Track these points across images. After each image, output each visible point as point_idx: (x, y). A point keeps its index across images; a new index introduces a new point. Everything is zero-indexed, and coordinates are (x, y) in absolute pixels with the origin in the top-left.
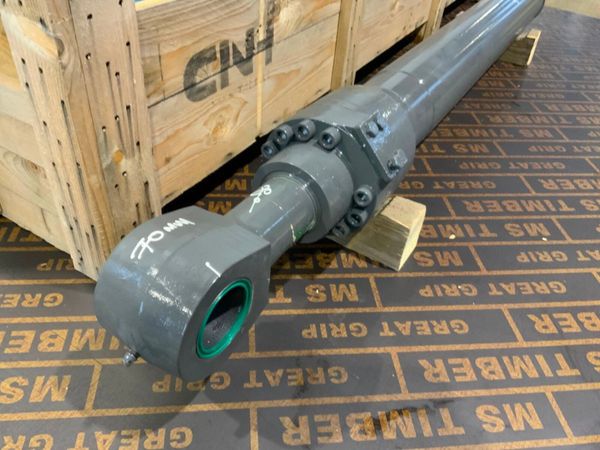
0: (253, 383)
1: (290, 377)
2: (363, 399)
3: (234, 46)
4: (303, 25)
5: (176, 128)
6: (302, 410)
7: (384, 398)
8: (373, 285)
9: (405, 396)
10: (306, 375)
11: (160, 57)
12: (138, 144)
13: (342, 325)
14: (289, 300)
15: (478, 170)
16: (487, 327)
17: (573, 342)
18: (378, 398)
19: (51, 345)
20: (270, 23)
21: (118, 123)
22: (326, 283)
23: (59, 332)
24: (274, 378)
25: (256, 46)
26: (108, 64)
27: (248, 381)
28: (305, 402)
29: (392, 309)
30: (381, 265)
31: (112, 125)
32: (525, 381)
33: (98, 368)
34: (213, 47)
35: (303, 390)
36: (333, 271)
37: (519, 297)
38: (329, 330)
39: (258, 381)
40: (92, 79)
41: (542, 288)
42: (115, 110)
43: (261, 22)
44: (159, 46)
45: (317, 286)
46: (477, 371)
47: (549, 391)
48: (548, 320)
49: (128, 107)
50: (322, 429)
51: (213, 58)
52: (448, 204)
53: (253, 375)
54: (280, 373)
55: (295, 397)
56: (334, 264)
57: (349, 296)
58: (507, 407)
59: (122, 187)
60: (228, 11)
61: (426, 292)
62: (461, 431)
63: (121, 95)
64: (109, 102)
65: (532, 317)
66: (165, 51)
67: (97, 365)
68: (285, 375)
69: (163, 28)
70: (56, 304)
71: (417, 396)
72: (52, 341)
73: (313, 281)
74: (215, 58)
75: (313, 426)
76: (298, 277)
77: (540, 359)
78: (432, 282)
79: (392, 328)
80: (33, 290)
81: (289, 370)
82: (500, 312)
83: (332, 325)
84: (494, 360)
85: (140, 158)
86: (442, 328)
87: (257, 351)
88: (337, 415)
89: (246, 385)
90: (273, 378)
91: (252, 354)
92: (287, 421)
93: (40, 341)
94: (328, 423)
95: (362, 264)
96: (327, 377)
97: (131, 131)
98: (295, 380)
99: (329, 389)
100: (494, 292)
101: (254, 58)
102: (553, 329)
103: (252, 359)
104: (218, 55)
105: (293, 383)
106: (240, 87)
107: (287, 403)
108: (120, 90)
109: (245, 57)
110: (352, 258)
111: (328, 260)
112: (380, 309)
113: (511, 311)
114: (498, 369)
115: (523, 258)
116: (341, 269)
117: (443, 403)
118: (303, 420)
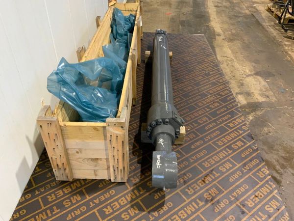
2: (198, 178)
6: (188, 186)
7: (201, 175)
8: (181, 151)
9: (205, 173)
10: (183, 179)
13: (182, 164)
16: (210, 149)
17: (228, 144)
18: (200, 176)
19: (123, 202)
23: (122, 199)
28: (188, 184)
29: (189, 155)
30: (179, 145)
32: (224, 158)
35: (185, 182)
37: (212, 139)
41: (215, 134)
46: (214, 160)
47: (229, 158)
48: (220, 142)
50: (195, 188)
55: (185, 185)
58: (224, 165)
61: (193, 147)
62: (219, 174)
65: (217, 142)
67: (138, 201)
68: (179, 181)
70: (114, 193)
71: (207, 172)
75: (192, 188)
77: (224, 151)
78: (192, 143)
79: (192, 159)
82: (210, 144)
84: (216, 156)
86: (202, 154)
88: (195, 184)
92: (187, 190)
93: (120, 203)
94: (195, 186)
96: (188, 177)
99: (190, 179)
100: (206, 140)
102: (222, 143)
105: (182, 182)
107: (184, 187)
112: (187, 156)
113: (212, 143)
114: (217, 158)
115: (207, 128)
117: (212, 170)
118: (190, 188)
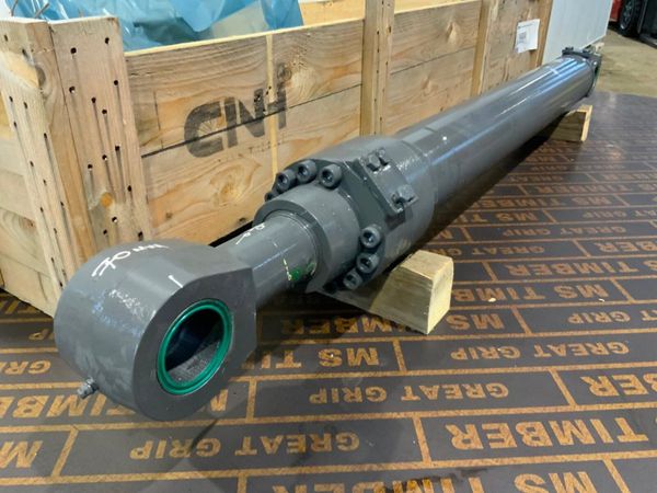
0: (247, 449)
1: (290, 444)
2: (375, 467)
3: (241, 104)
4: (320, 93)
5: (178, 182)
6: (301, 479)
7: (403, 466)
8: (397, 348)
9: (427, 464)
10: (309, 442)
11: (156, 106)
12: (130, 189)
13: (358, 389)
14: (299, 365)
15: (524, 237)
16: (533, 390)
17: (638, 405)
18: (393, 467)
19: (28, 411)
20: (281, 86)
21: (106, 163)
22: (343, 347)
23: (39, 398)
24: (272, 444)
25: (266, 108)
26: (94, 100)
27: (241, 448)
28: (305, 470)
29: (418, 373)
30: (408, 329)
31: (99, 164)
32: (578, 447)
33: (74, 433)
34: (217, 103)
35: (304, 458)
36: (353, 336)
37: (571, 358)
38: (342, 395)
39: (252, 448)
40: (77, 113)
41: (599, 349)
42: (103, 148)
43: (271, 83)
44: (155, 94)
45: (332, 350)
46: (518, 437)
47: (608, 458)
48: (606, 382)
49: (117, 148)
51: (217, 114)
52: (489, 269)
53: (247, 442)
54: (279, 439)
55: (293, 465)
56: (354, 329)
57: (368, 360)
58: (554, 477)
59: (112, 233)
60: (231, 68)
61: (459, 355)
63: (108, 133)
64: (96, 139)
65: (587, 380)
66: (161, 100)
67: (73, 431)
68: (285, 441)
69: (160, 76)
70: (42, 371)
71: (441, 464)
72: (30, 407)
73: (328, 346)
74: (220, 115)
76: (312, 342)
77: (597, 424)
78: (466, 345)
79: (416, 392)
80: (19, 359)
81: (289, 437)
82: (548, 374)
83: (345, 390)
84: (538, 425)
85: (132, 204)
86: (476, 392)
87: (255, 416)
88: (342, 485)
89: (238, 452)
90: (270, 446)
91: (250, 419)
92: (281, 491)
93: (17, 407)
95: (387, 328)
96: (334, 443)
97: (121, 174)
98: (296, 447)
99: (336, 457)
100: (541, 354)
101: (265, 120)
102: (612, 392)
103: (249, 425)
104: (223, 112)
105: (292, 451)
106: (251, 148)
107: (283, 471)
108: (108, 129)
109: (254, 117)
110: (375, 323)
111: (346, 325)
112: (403, 372)
113: (560, 373)
114: (543, 434)
115: (576, 319)
116: (361, 333)
117: (474, 472)
118: (300, 489)
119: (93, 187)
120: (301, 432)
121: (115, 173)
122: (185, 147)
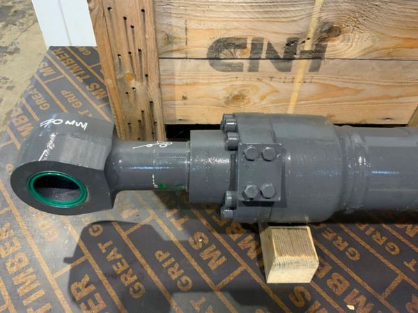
0: (103, 247)
1: (119, 264)
3: (269, 44)
5: (196, 81)
6: (99, 284)
8: (237, 272)
10: (126, 272)
11: (186, 29)
12: (147, 76)
13: (182, 271)
14: (180, 229)
20: (322, 39)
21: (131, 57)
22: (213, 240)
24: (114, 255)
25: (298, 52)
26: (125, 18)
27: (103, 244)
28: (105, 282)
31: (125, 57)
34: (245, 39)
35: (113, 276)
36: (229, 241)
38: (172, 265)
39: (106, 249)
42: (129, 48)
43: (311, 35)
44: (186, 21)
45: (206, 237)
49: (140, 50)
50: (90, 302)
51: (243, 46)
53: (109, 244)
54: (119, 256)
55: (105, 274)
56: (235, 237)
57: (213, 261)
59: (131, 95)
60: (266, 16)
63: (134, 41)
64: (125, 42)
66: (192, 26)
68: (120, 260)
69: (192, 10)
73: (208, 233)
74: (245, 48)
75: (91, 296)
76: (205, 222)
79: (204, 306)
81: (123, 260)
83: (177, 266)
85: (148, 85)
87: (128, 235)
88: (105, 306)
89: (100, 245)
91: (124, 235)
92: (87, 279)
94: (96, 303)
95: (252, 254)
96: (132, 285)
97: (141, 66)
98: (118, 268)
99: (122, 291)
101: (294, 61)
103: (120, 236)
104: (249, 46)
105: (115, 268)
106: (272, 78)
107: (99, 272)
108: (134, 38)
109: (282, 57)
110: (253, 245)
111: (236, 231)
116: (235, 245)
118: (92, 288)
119: (120, 67)
120: (130, 263)
121: (137, 63)
122: (207, 61)
